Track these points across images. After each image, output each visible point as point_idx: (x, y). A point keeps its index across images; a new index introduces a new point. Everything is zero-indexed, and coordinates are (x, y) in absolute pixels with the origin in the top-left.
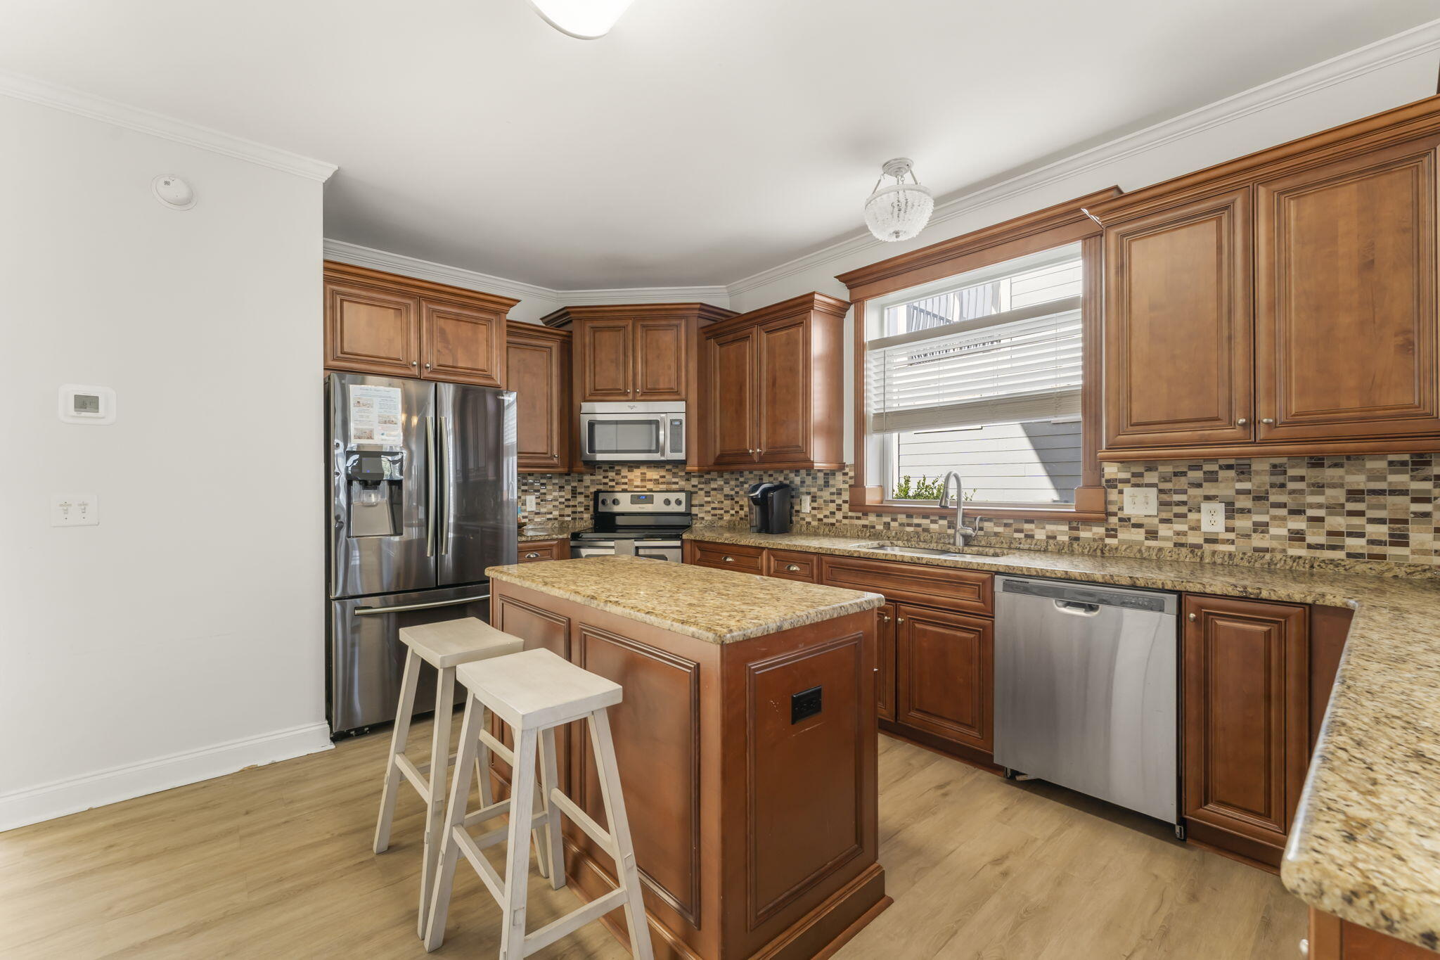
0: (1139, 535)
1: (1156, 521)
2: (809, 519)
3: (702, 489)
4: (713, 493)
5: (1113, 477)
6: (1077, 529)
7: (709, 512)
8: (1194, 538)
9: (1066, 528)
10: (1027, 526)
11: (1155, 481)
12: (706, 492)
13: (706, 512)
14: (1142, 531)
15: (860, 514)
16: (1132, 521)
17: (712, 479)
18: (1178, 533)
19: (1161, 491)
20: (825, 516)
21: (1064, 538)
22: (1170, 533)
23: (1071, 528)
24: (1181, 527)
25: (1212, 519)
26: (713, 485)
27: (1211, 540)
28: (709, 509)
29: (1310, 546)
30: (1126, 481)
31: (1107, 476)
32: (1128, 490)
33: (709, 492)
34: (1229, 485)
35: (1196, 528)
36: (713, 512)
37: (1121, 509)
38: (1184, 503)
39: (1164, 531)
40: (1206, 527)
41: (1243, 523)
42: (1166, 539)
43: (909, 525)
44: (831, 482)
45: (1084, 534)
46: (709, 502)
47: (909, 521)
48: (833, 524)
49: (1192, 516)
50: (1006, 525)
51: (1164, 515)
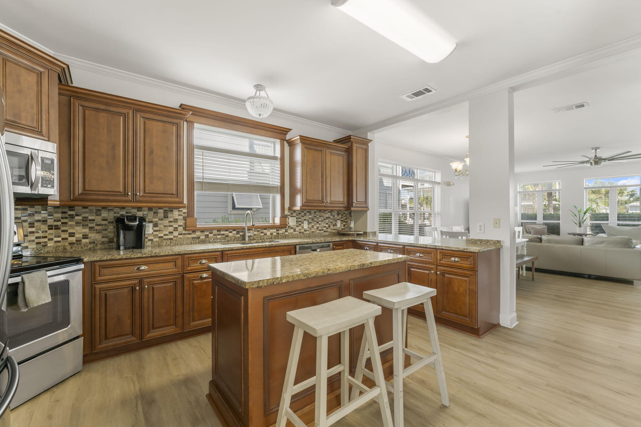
0: (292, 231)
1: (295, 226)
2: (152, 238)
3: (25, 221)
4: (36, 224)
5: (287, 214)
6: (278, 230)
7: (33, 241)
8: (303, 231)
9: (275, 230)
10: (265, 231)
11: (295, 215)
12: (30, 224)
13: (30, 241)
14: (293, 229)
15: (191, 232)
16: (291, 227)
17: (36, 212)
18: (300, 229)
19: (297, 218)
20: (165, 235)
21: (275, 234)
22: (298, 230)
23: (277, 230)
24: (300, 228)
25: (306, 225)
26: (37, 217)
27: (305, 231)
28: (33, 238)
29: (319, 230)
30: (289, 215)
31: (285, 214)
32: (290, 218)
33: (33, 224)
34: (308, 217)
35: (303, 228)
36: (37, 241)
37: (289, 223)
38: (301, 221)
39: (297, 229)
40: (305, 227)
41: (310, 226)
42: (298, 231)
43: (218, 235)
44: (170, 215)
45: (280, 232)
46: (33, 232)
47: (219, 233)
48: (172, 239)
49: (302, 225)
50: (258, 231)
51: (297, 225)
